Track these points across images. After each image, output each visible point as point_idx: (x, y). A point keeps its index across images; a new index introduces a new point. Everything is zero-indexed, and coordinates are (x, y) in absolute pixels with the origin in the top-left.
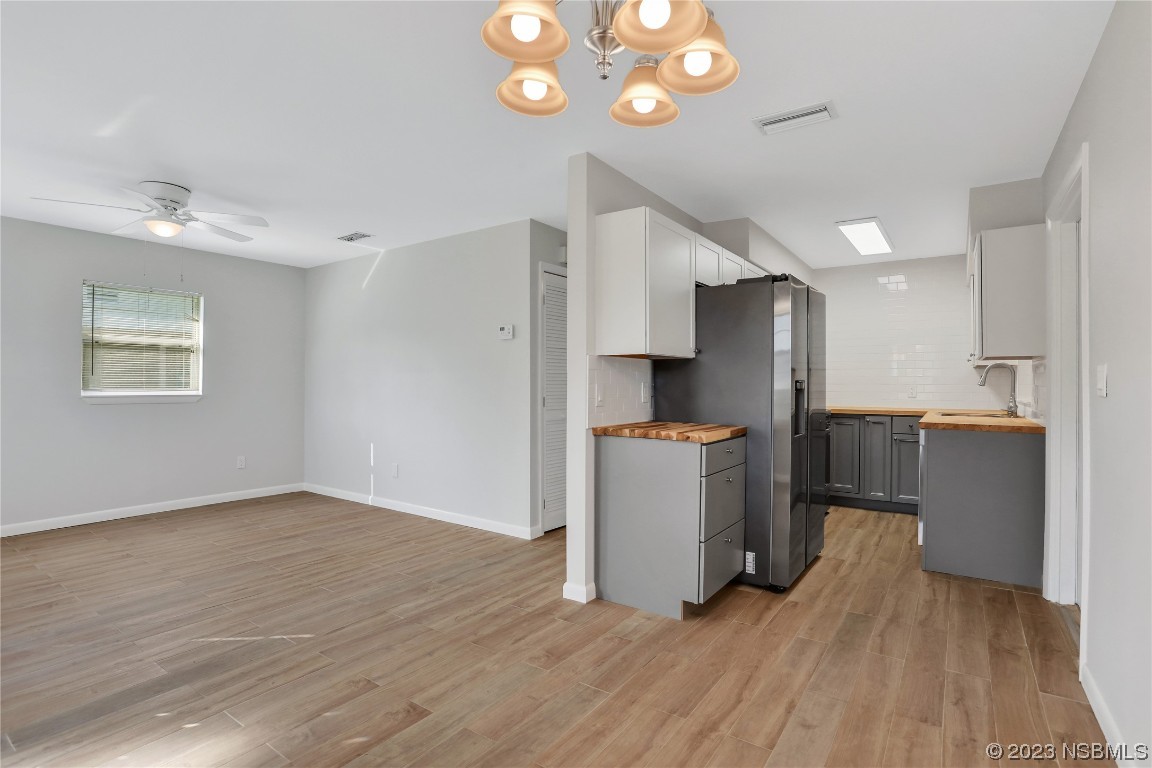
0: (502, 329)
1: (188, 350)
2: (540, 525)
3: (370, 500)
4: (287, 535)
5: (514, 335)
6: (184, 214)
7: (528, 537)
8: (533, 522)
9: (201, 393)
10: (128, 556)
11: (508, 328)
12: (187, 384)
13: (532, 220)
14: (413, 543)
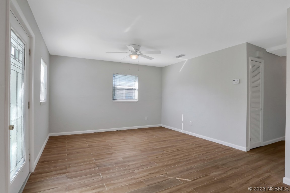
0: (234, 80)
1: (134, 90)
2: (249, 147)
3: (182, 131)
4: (163, 140)
5: (239, 82)
6: (139, 53)
7: (246, 151)
8: (247, 146)
9: (137, 100)
10: (125, 141)
11: (237, 80)
12: (134, 98)
13: (247, 43)
14: (203, 148)
